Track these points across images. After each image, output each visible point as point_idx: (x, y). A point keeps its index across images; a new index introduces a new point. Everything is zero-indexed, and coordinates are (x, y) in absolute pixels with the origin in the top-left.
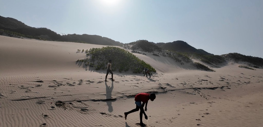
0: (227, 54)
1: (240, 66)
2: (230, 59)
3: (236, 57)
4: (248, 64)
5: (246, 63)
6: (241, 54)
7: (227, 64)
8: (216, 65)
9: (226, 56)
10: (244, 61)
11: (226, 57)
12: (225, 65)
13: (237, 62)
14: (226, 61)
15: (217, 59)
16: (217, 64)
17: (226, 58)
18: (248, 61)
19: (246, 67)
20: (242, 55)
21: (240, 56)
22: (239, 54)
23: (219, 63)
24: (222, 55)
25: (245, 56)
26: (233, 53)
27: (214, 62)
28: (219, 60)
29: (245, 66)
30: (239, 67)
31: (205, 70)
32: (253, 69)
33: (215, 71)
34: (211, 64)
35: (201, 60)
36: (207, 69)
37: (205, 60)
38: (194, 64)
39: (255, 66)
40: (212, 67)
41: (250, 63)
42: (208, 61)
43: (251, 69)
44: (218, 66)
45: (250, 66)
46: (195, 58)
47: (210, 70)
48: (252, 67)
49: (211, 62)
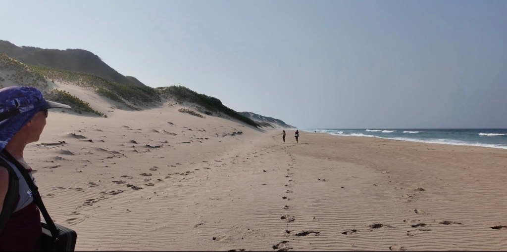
0: (168, 87)
1: (183, 110)
2: (169, 96)
3: (181, 94)
4: (197, 107)
5: (194, 106)
6: (191, 89)
7: (162, 105)
8: (134, 104)
9: (164, 89)
10: (193, 102)
11: (164, 92)
12: (155, 106)
13: (180, 103)
14: (163, 99)
15: (143, 93)
16: (137, 104)
17: (164, 94)
18: (199, 103)
19: (191, 113)
20: (192, 92)
21: (188, 94)
22: (188, 90)
23: (145, 101)
24: (158, 88)
25: (195, 94)
26: (178, 86)
27: (133, 98)
28: (148, 96)
29: (190, 110)
30: (180, 111)
31: (76, 111)
32: (201, 116)
33: (106, 117)
34: (120, 101)
35: (97, 89)
36: (84, 109)
37: (109, 90)
38: (49, 93)
39: (208, 111)
40: (119, 108)
41: (200, 106)
42: (115, 93)
43: (198, 116)
44: (136, 107)
45: (199, 111)
46: (83, 85)
47: (93, 111)
48: (202, 112)
49: (123, 97)
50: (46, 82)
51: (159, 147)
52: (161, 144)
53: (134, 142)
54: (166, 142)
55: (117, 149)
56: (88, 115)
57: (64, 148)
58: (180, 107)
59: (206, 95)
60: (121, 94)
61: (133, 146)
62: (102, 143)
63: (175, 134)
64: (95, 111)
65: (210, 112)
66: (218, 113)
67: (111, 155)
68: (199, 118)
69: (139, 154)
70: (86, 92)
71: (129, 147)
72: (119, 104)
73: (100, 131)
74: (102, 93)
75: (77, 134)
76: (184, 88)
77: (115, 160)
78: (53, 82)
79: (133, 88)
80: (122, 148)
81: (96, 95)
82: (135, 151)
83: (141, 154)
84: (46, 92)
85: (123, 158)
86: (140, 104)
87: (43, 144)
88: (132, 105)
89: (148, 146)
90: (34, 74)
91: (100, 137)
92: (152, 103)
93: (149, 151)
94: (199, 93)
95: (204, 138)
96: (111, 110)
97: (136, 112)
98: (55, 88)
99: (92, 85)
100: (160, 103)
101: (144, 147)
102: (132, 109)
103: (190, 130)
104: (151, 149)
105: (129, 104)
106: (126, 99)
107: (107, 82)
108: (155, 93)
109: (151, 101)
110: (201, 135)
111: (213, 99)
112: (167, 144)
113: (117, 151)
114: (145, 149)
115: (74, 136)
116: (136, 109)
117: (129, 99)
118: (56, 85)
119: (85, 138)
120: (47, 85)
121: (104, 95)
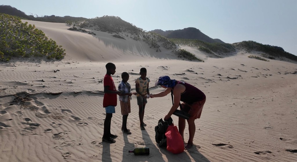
0: (240, 42)
1: (251, 57)
2: (241, 48)
3: (250, 46)
4: (262, 54)
5: (260, 53)
6: (257, 42)
7: (236, 54)
9: (238, 44)
10: (259, 51)
11: (238, 46)
12: (232, 55)
13: (249, 52)
14: (237, 50)
15: (224, 47)
16: (220, 54)
17: (237, 47)
18: (263, 51)
19: (258, 58)
20: (258, 44)
21: (255, 45)
22: (255, 43)
23: (225, 52)
24: (234, 44)
25: (261, 45)
26: (248, 41)
27: (218, 51)
28: (227, 49)
29: (256, 56)
30: (249, 57)
31: (189, 59)
32: (265, 60)
33: (204, 62)
34: (211, 53)
35: (199, 47)
36: (193, 58)
37: (205, 47)
38: (177, 51)
39: (271, 56)
40: (211, 57)
41: (264, 53)
42: (208, 49)
43: (263, 60)
44: (220, 56)
45: (264, 56)
46: (192, 46)
47: (197, 59)
48: (266, 57)
49: (213, 51)
50: (176, 46)
51: (235, 78)
52: (236, 77)
53: (220, 75)
54: (240, 76)
55: (210, 78)
56: (195, 61)
57: (185, 76)
58: (249, 55)
59: (270, 45)
60: (212, 49)
61: (220, 77)
62: (202, 75)
63: (246, 72)
64: (198, 59)
65: (273, 57)
66: (280, 57)
67: (207, 81)
68: (264, 61)
69: (223, 82)
70: (194, 49)
71: (217, 77)
72: (211, 55)
73: (201, 68)
74: (201, 49)
75: (190, 70)
76: (252, 42)
77: (210, 84)
78: (178, 45)
79: (218, 45)
80: (213, 78)
81: (198, 51)
82: (221, 80)
83: (224, 82)
84: (176, 51)
85: (214, 83)
86: (222, 54)
87: (176, 74)
88: (218, 55)
89: (228, 78)
90: (171, 43)
91: (201, 72)
92: (230, 53)
93: (229, 80)
94: (264, 44)
95: (268, 74)
96: (206, 58)
97: (220, 59)
98: (179, 48)
99: (196, 45)
100: (235, 53)
101: (226, 78)
102: (218, 57)
103: (257, 69)
104: (230, 80)
105: (216, 54)
106: (214, 52)
107: (204, 43)
108: (232, 47)
109: (229, 52)
110: (265, 73)
111: (276, 47)
112: (240, 77)
113: (210, 79)
114: (227, 79)
115: (189, 71)
116: (220, 57)
117: (216, 52)
118: (180, 47)
119: (193, 72)
120: (176, 47)
121: (202, 50)
